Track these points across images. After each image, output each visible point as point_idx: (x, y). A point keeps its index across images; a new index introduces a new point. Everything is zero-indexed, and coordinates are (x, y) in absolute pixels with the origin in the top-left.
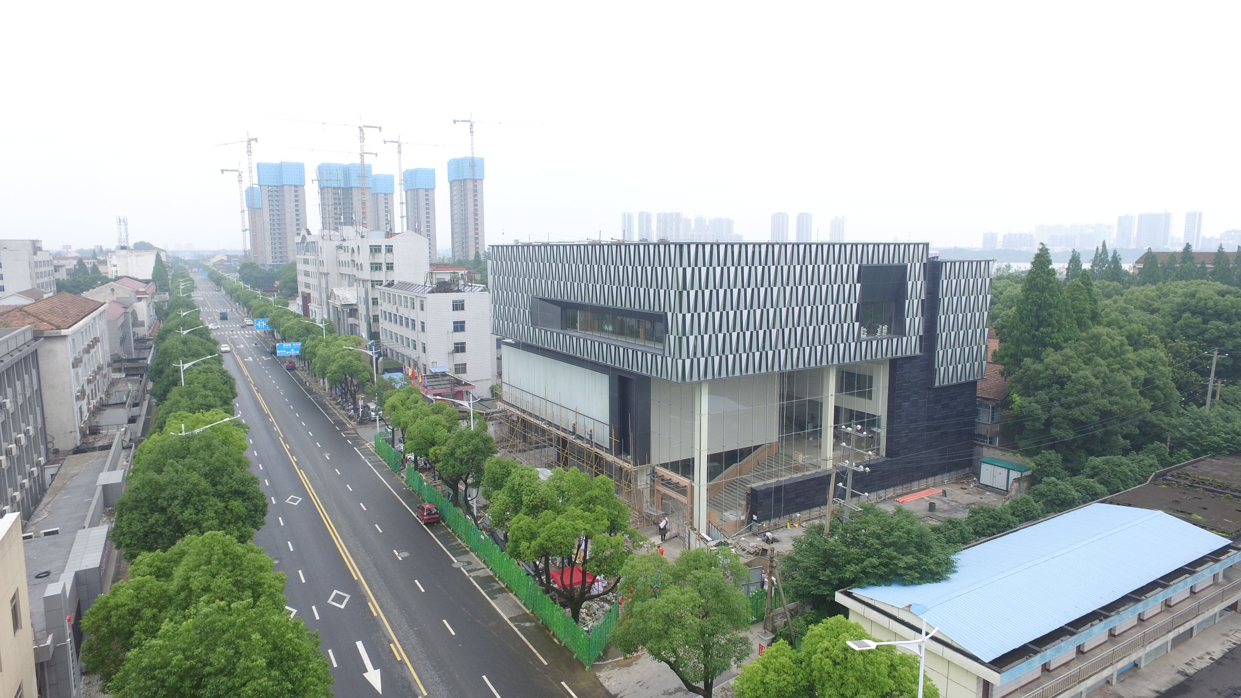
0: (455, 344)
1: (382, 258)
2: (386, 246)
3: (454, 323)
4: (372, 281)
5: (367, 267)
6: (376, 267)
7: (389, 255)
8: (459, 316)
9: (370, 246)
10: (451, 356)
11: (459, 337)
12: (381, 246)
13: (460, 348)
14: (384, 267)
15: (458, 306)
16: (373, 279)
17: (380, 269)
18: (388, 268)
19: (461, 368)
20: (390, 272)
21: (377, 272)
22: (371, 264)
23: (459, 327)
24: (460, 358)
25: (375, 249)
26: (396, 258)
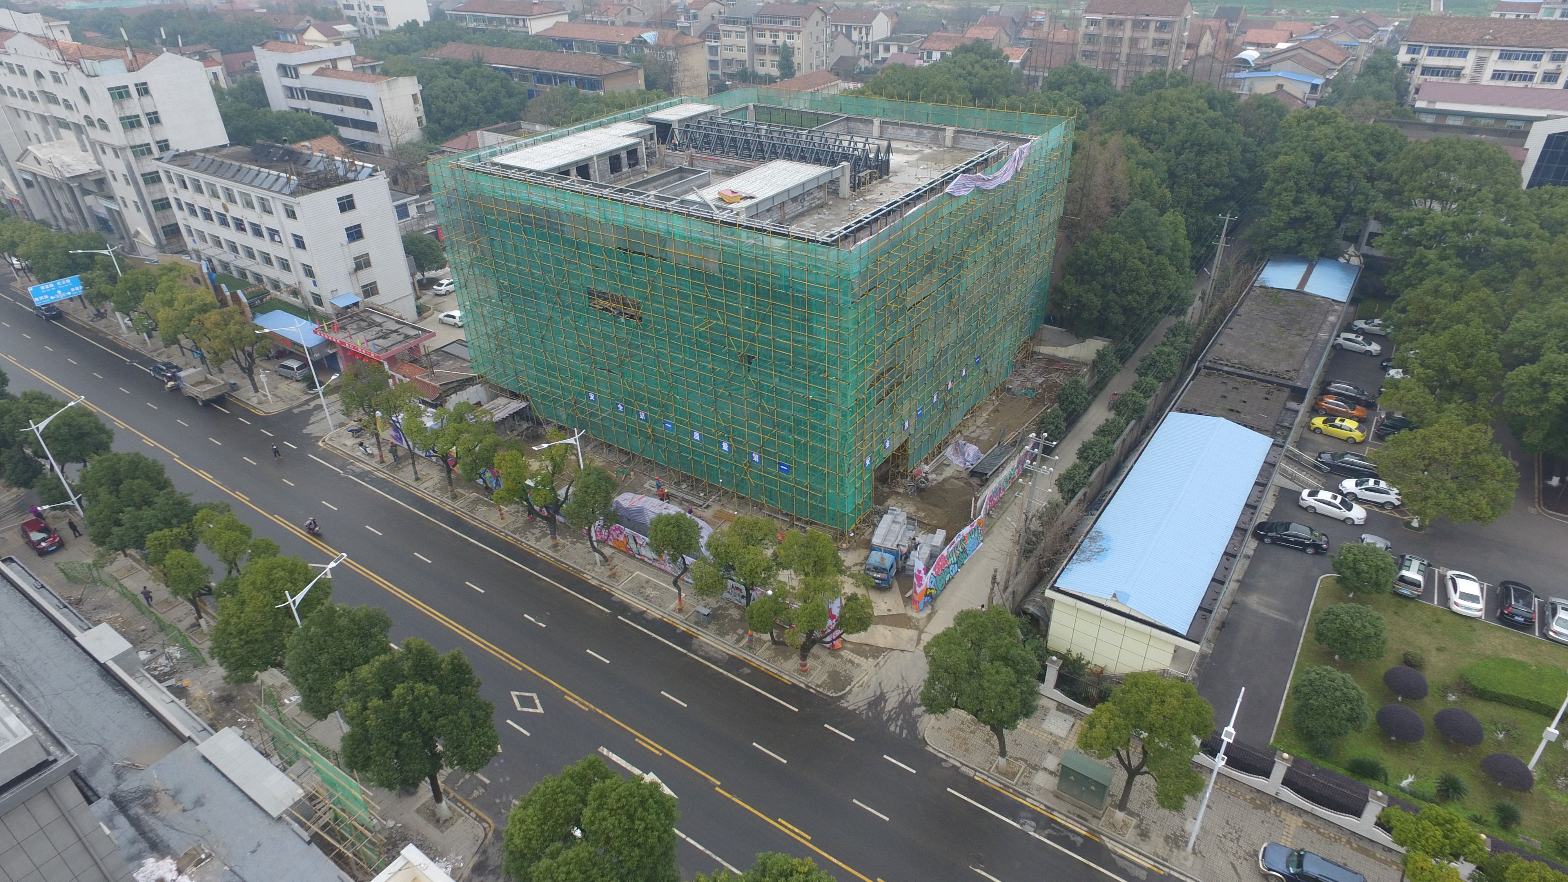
0: (355, 259)
1: (135, 106)
2: (136, 85)
3: (347, 229)
4: (132, 147)
5: (115, 125)
6: (131, 123)
7: (145, 100)
8: (350, 218)
9: (109, 89)
10: (354, 277)
11: (358, 248)
12: (127, 87)
13: (362, 263)
14: (144, 121)
15: (346, 204)
16: (132, 143)
17: (140, 124)
18: (151, 122)
19: (370, 290)
20: (156, 128)
21: (135, 130)
22: (121, 119)
23: (355, 233)
24: (365, 277)
25: (119, 94)
26: (158, 101)
